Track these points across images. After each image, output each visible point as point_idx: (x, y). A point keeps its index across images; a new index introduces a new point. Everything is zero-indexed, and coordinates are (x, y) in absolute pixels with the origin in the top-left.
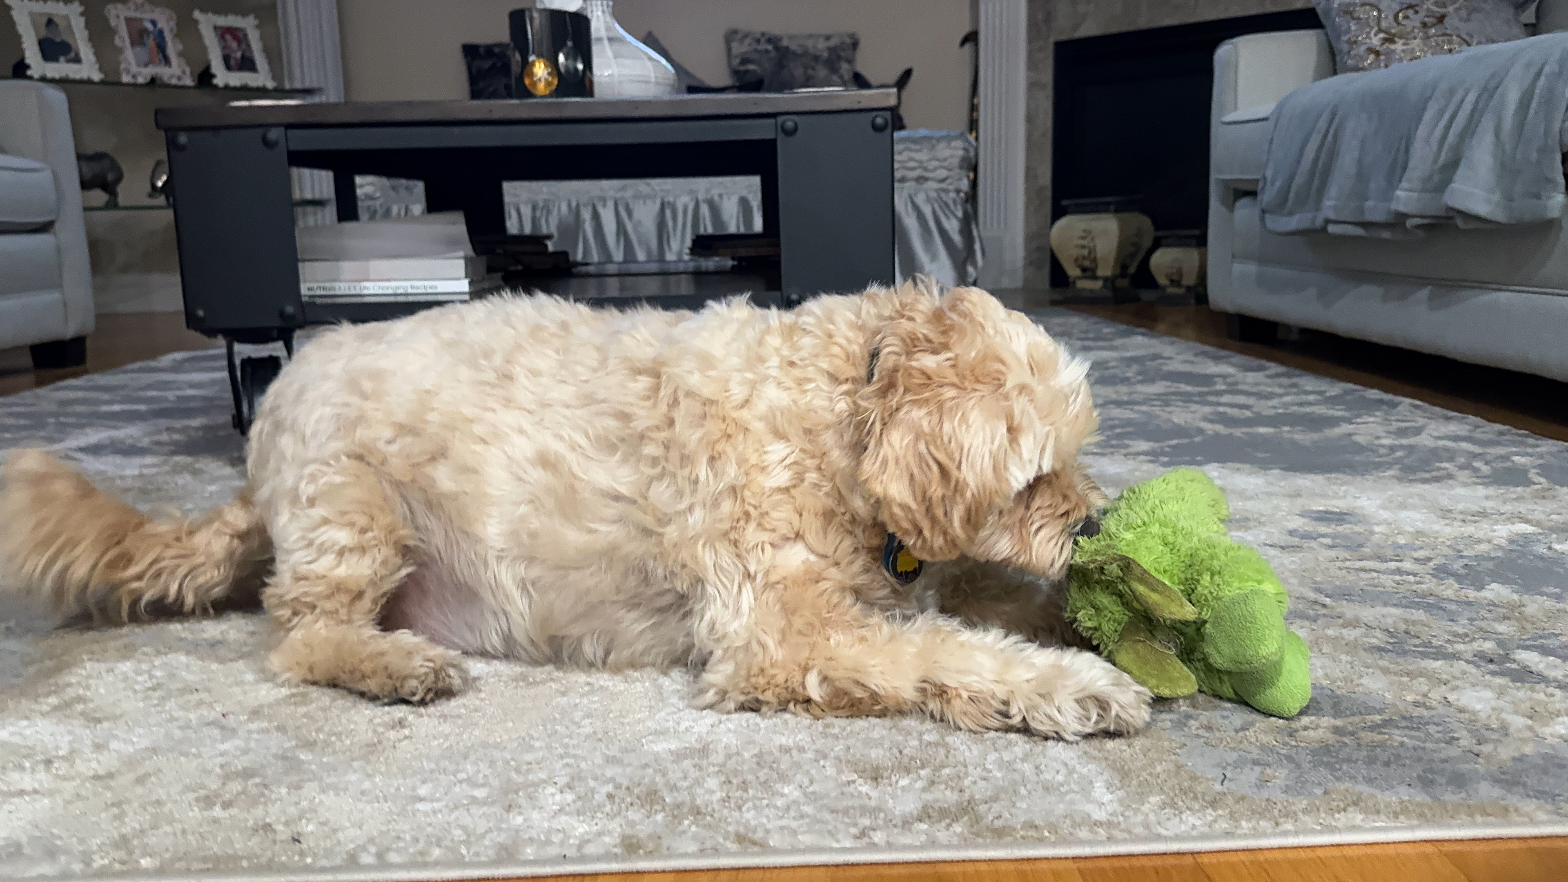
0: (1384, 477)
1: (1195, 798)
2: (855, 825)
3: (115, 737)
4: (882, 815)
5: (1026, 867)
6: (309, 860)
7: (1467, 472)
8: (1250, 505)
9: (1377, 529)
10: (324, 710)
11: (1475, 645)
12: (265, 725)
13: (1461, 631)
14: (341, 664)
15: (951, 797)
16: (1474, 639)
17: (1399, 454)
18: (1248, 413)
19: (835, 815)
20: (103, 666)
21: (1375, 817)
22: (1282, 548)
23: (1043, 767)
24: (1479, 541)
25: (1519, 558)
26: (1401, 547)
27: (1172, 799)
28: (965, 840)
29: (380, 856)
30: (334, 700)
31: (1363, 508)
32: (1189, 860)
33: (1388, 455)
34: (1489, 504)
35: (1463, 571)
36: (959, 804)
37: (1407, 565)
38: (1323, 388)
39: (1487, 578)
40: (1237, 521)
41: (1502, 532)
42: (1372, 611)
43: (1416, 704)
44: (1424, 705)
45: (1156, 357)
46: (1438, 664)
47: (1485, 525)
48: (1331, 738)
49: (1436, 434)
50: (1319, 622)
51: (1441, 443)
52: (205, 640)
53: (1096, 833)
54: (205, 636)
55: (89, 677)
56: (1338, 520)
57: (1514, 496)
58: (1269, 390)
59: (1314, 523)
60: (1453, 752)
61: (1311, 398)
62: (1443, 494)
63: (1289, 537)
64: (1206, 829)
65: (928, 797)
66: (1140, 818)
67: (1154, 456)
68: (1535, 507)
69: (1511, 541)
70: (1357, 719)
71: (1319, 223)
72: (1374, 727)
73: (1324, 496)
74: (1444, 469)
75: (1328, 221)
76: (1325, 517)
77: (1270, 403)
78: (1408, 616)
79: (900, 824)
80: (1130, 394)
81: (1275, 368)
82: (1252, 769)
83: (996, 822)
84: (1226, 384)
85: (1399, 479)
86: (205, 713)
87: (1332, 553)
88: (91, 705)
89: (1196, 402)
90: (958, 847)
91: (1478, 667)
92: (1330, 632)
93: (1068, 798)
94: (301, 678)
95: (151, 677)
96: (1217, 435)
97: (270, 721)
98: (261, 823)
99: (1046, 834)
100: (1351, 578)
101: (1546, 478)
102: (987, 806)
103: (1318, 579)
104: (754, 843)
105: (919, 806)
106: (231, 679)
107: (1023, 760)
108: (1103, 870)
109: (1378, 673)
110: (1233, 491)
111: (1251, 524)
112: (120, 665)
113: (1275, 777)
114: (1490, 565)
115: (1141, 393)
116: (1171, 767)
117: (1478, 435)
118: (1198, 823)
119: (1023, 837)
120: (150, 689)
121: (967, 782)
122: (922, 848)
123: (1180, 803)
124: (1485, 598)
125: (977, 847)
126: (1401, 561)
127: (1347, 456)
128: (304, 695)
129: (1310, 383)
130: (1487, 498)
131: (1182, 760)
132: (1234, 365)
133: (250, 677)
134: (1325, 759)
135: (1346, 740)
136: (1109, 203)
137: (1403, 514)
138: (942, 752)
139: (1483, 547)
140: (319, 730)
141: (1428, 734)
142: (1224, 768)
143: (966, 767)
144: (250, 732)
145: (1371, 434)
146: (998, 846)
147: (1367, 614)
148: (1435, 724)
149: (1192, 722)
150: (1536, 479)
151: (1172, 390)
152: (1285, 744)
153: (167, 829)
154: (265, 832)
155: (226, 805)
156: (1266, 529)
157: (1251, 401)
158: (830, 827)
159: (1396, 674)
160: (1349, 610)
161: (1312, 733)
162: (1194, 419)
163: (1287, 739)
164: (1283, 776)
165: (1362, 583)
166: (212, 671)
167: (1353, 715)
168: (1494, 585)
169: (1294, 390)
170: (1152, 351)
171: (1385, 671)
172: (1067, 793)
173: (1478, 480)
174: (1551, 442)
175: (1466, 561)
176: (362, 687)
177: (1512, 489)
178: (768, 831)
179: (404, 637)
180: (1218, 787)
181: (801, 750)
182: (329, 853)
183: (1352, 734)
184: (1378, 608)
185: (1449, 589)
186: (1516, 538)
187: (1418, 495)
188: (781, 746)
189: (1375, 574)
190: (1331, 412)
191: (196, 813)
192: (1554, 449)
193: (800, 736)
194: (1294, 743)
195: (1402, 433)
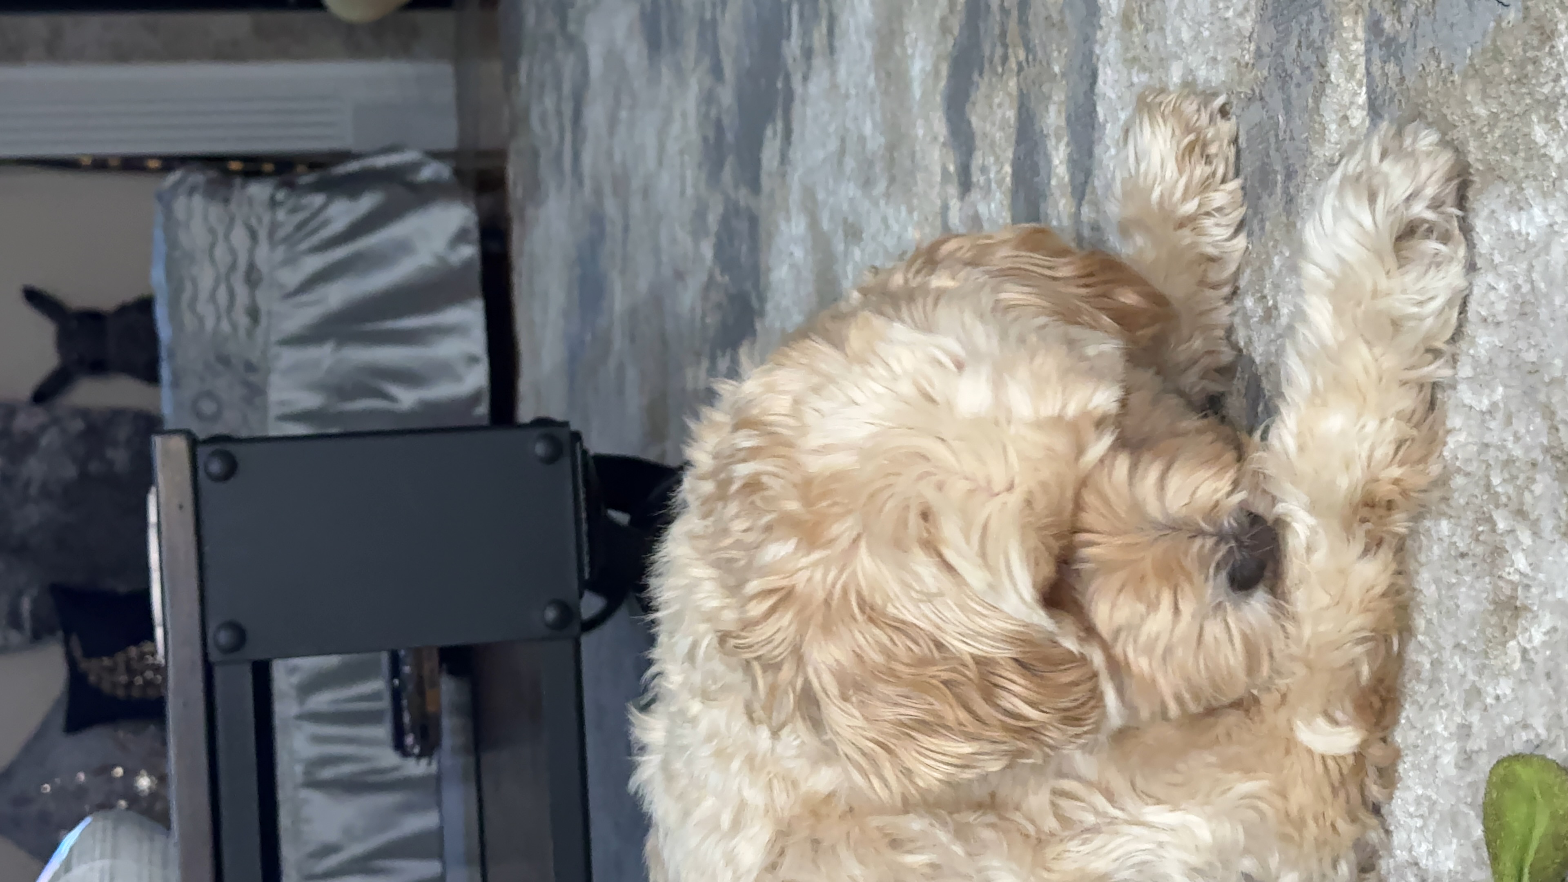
1: (1535, 62)
27: (1539, 102)
65: (1547, 526)
116: (1475, 86)
131: (1462, 63)
149: (1387, 26)
172: (1533, 286)
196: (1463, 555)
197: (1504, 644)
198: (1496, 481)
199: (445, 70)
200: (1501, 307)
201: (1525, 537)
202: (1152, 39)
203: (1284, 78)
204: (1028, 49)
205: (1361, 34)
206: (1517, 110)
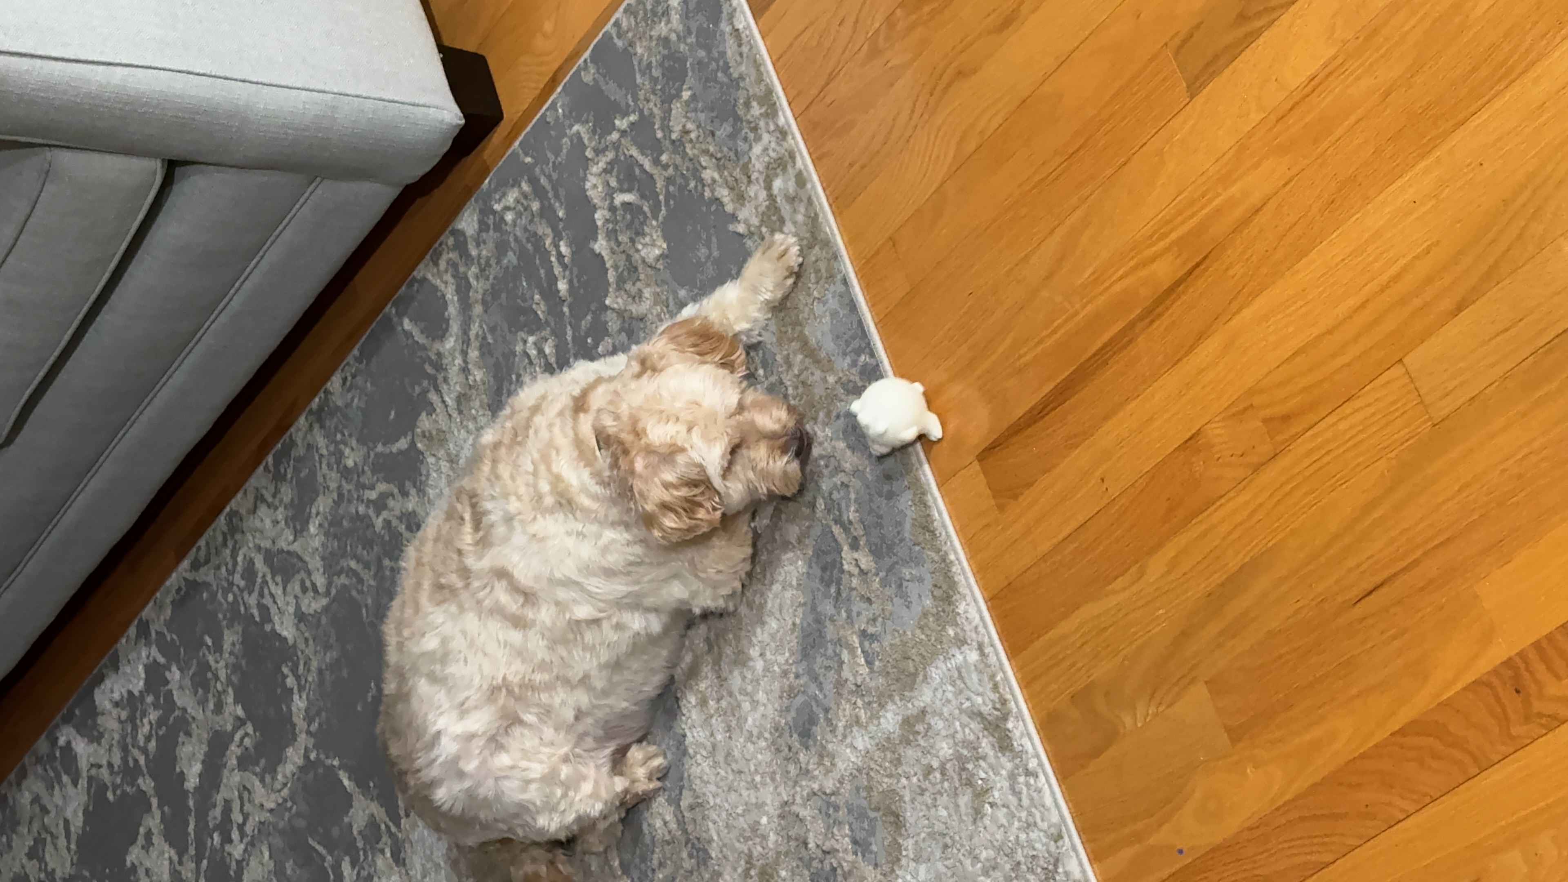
2: (1027, 783)
4: (1015, 772)
5: (1024, 684)
15: (987, 741)
21: (931, 516)
28: (1017, 718)
32: (991, 605)
36: (990, 734)
48: (863, 550)
53: (989, 653)
79: (1019, 758)
82: (907, 587)
90: (1023, 720)
99: (998, 678)
102: (987, 718)
104: (1059, 830)
105: (999, 755)
108: (1012, 644)
113: (911, 573)
118: (963, 604)
119: (1004, 690)
121: (971, 737)
122: (1031, 739)
123: (951, 616)
125: (1020, 710)
134: (885, 550)
135: (863, 541)
142: (910, 602)
143: (957, 745)
146: (1015, 700)
152: (876, 574)
163: (871, 575)
164: (908, 569)
173: (413, 492)
190: (229, 648)
194: (874, 571)
195: (288, 569)
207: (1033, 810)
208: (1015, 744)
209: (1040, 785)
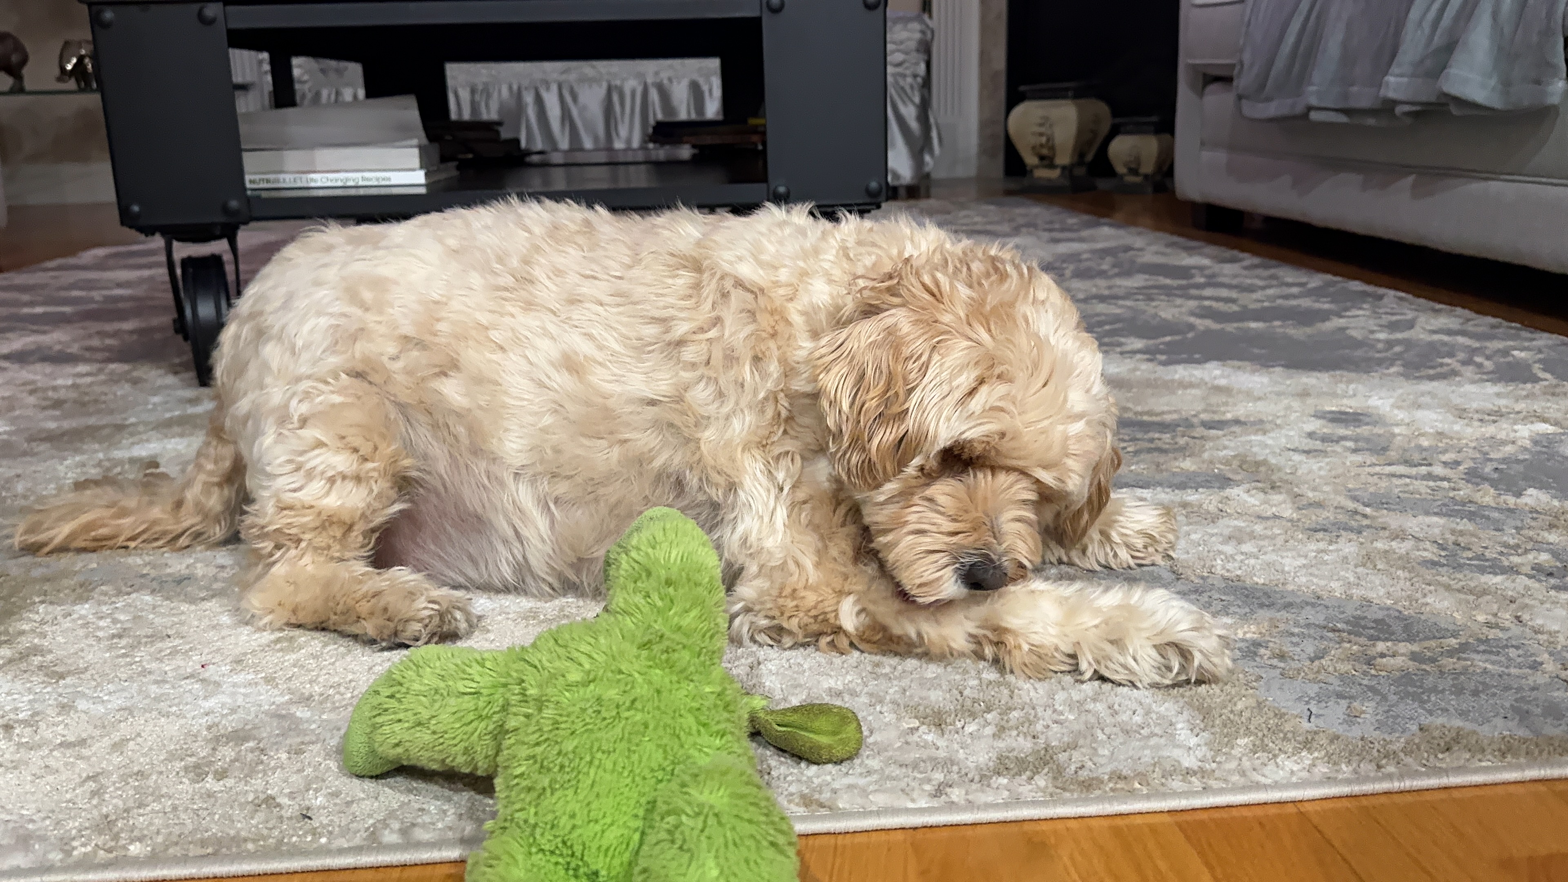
0: (1389, 375)
1: (1285, 739)
2: (929, 781)
3: (83, 695)
4: (955, 768)
5: (1119, 822)
6: (323, 840)
7: (1471, 368)
8: (1260, 406)
9: (1397, 430)
10: (315, 657)
11: (1530, 557)
12: (250, 677)
13: (1512, 542)
14: (331, 604)
15: (1024, 745)
16: (1526, 552)
17: (1397, 349)
18: (1235, 308)
19: (904, 770)
20: (58, 610)
21: (1480, 756)
22: (1307, 452)
23: (1116, 707)
24: (1503, 443)
25: (1548, 460)
26: (1425, 449)
27: (1262, 741)
28: (1051, 795)
29: (404, 832)
30: (326, 645)
31: (1377, 408)
32: (1291, 809)
33: (1387, 350)
34: (1502, 402)
35: (1496, 476)
36: (1035, 752)
37: (1438, 470)
38: (1304, 280)
39: (1522, 483)
40: (1254, 423)
41: (1525, 432)
42: (1415, 521)
43: (1489, 625)
44: (1497, 626)
45: (1128, 249)
46: (1499, 579)
47: (1504, 425)
48: (1412, 665)
49: (1429, 328)
50: (1365, 534)
51: (1436, 337)
52: (169, 575)
53: (1190, 783)
54: (169, 571)
55: (43, 622)
56: (1355, 420)
57: (1524, 393)
58: (1249, 281)
59: (1330, 425)
60: (1540, 679)
61: (1295, 290)
62: (1453, 392)
63: (1309, 440)
64: (1305, 774)
65: (1001, 744)
66: (1233, 765)
67: (1150, 354)
68: (1549, 404)
69: (1536, 443)
70: (1433, 643)
71: (1299, 109)
72: (1451, 653)
73: (1334, 395)
74: (1448, 365)
75: (1310, 108)
76: (1340, 418)
77: (1255, 296)
78: (1454, 526)
79: (977, 778)
80: (1110, 288)
81: (1249, 260)
82: (1338, 704)
83: (1080, 772)
84: (1206, 276)
85: (1407, 376)
86: (182, 663)
87: (1358, 458)
88: (49, 657)
89: (1181, 296)
90: (1043, 804)
91: (1540, 581)
92: (1380, 545)
93: (1153, 741)
94: (285, 620)
95: (115, 621)
96: (1208, 332)
97: (256, 672)
98: (262, 797)
99: (1137, 786)
100: (1383, 484)
101: (1552, 374)
102: (1066, 754)
103: (1350, 486)
104: (822, 806)
105: (993, 755)
106: (205, 623)
107: (1094, 700)
108: (1202, 823)
109: (1441, 590)
110: (1240, 392)
111: (1268, 426)
112: (77, 608)
113: (1364, 712)
114: (1520, 468)
115: (1120, 286)
116: (1252, 702)
117: (1470, 327)
118: (1296, 768)
119: (1112, 790)
120: (113, 636)
121: (1039, 727)
122: (1006, 805)
123: (1271, 744)
124: (1526, 504)
125: (1065, 803)
126: (1430, 465)
127: (1347, 351)
128: (291, 639)
129: (1289, 275)
130: (1498, 395)
131: (1262, 694)
132: (1207, 256)
133: (225, 619)
134: (1410, 689)
135: (1428, 668)
136: (1067, 89)
137: (1420, 414)
138: (1006, 692)
139: (1509, 449)
140: (311, 682)
141: (1509, 659)
142: (1307, 703)
143: (1034, 709)
144: (235, 685)
145: (1363, 328)
146: (1086, 801)
147: (1414, 524)
148: (1513, 646)
149: (1262, 651)
150: (1541, 375)
151: (1150, 283)
152: (1365, 673)
153: (157, 806)
154: (268, 807)
155: (221, 775)
156: (1283, 431)
157: (1234, 294)
158: (903, 784)
159: (1459, 591)
160: (1394, 521)
161: (1392, 661)
162: (1181, 313)
163: (1365, 667)
164: (1370, 710)
165: (1397, 491)
166: (183, 613)
167: (1427, 638)
168: (1531, 491)
169: (1275, 282)
170: (1121, 242)
171: (1448, 588)
172: (1148, 737)
173: (1485, 377)
174: (1546, 335)
175: (1495, 465)
176: (355, 629)
177: (1521, 386)
178: (835, 791)
179: (401, 575)
180: (1306, 725)
181: (854, 694)
182: (345, 831)
183: (1433, 660)
184: (1420, 518)
185: (1487, 496)
186: (1538, 438)
187: (1429, 393)
188: (830, 689)
189: (1408, 480)
190: (1317, 305)
191: (186, 786)
192: (1550, 342)
193: (849, 678)
194: (1373, 672)
195: (1393, 327)
196: (961, 693)
197: (916, 717)
198: (1015, 714)
199: (972, 172)
200: (1124, 717)
201: (989, 730)
202: (1183, 518)
203: (1197, 591)
204: (1136, 453)
205: (1248, 636)
206: (1252, 727)
207: (875, 777)
208: (1003, 781)
209: (915, 795)
